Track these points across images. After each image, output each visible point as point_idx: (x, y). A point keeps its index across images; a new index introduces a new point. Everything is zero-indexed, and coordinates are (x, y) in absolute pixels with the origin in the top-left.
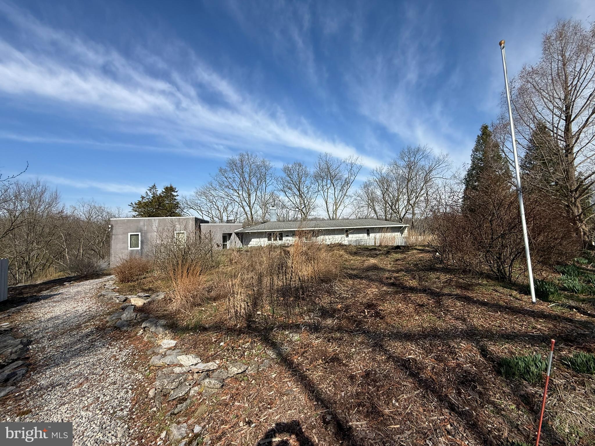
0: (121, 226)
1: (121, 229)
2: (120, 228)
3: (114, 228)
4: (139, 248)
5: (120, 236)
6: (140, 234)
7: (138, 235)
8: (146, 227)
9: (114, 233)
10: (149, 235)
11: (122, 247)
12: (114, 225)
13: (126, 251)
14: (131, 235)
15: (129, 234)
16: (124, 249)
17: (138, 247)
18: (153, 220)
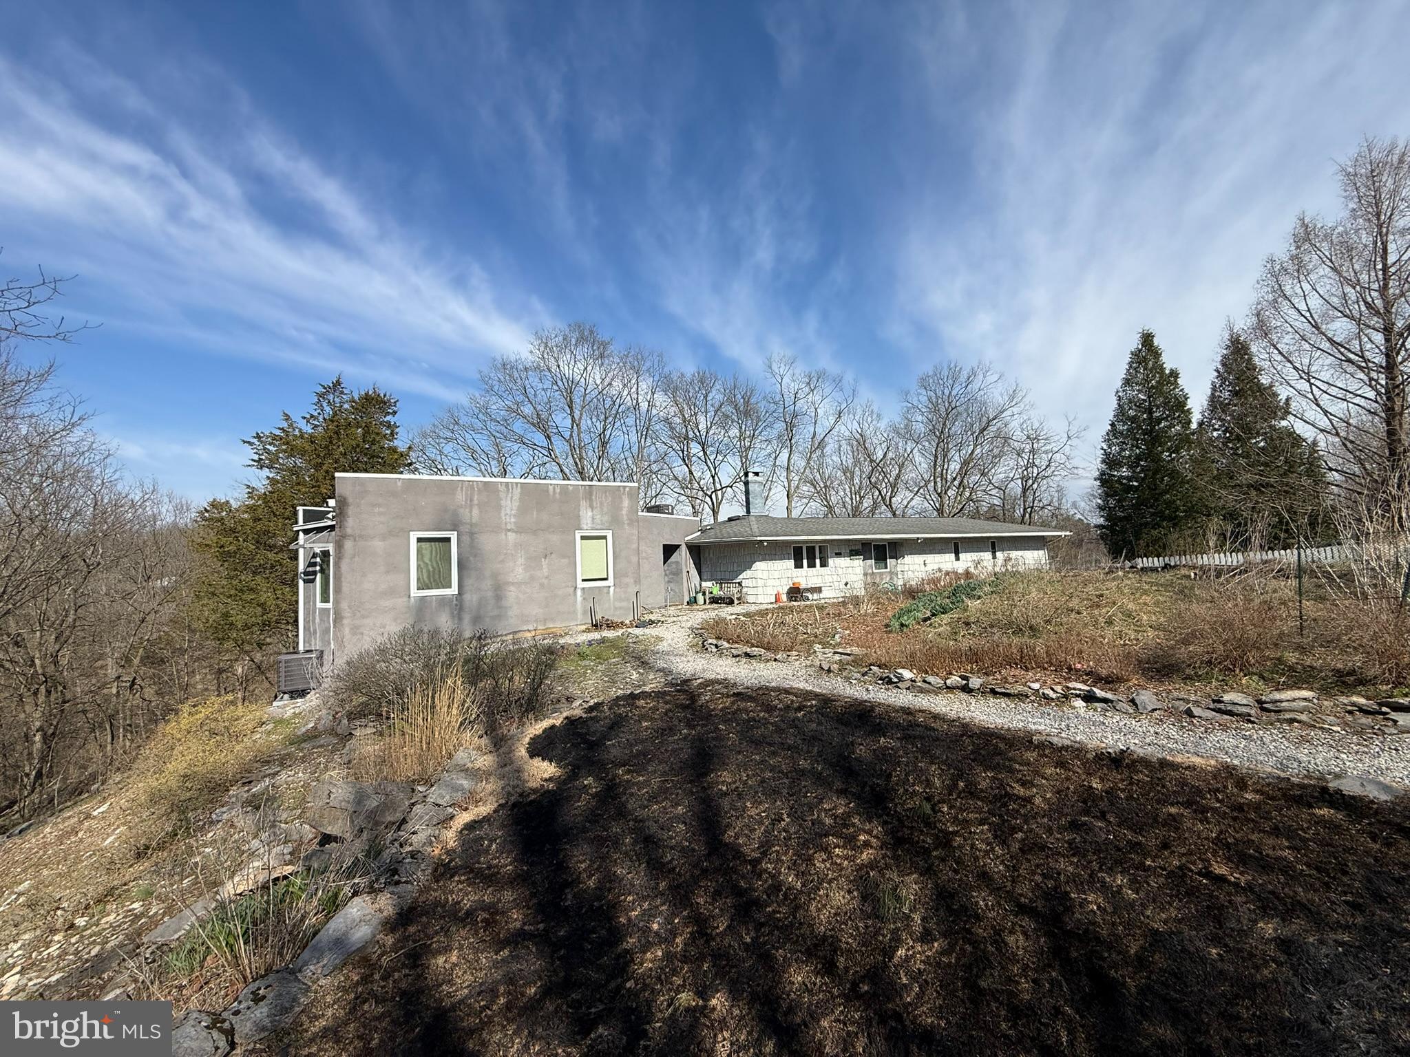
0: (379, 505)
1: (380, 514)
2: (377, 510)
3: (350, 511)
4: (454, 590)
5: (378, 545)
6: (454, 536)
7: (448, 540)
8: (475, 511)
9: (349, 531)
10: (487, 542)
11: (383, 587)
12: (350, 500)
13: (400, 602)
14: (420, 540)
15: (414, 536)
16: (391, 592)
17: (450, 587)
18: (503, 488)
